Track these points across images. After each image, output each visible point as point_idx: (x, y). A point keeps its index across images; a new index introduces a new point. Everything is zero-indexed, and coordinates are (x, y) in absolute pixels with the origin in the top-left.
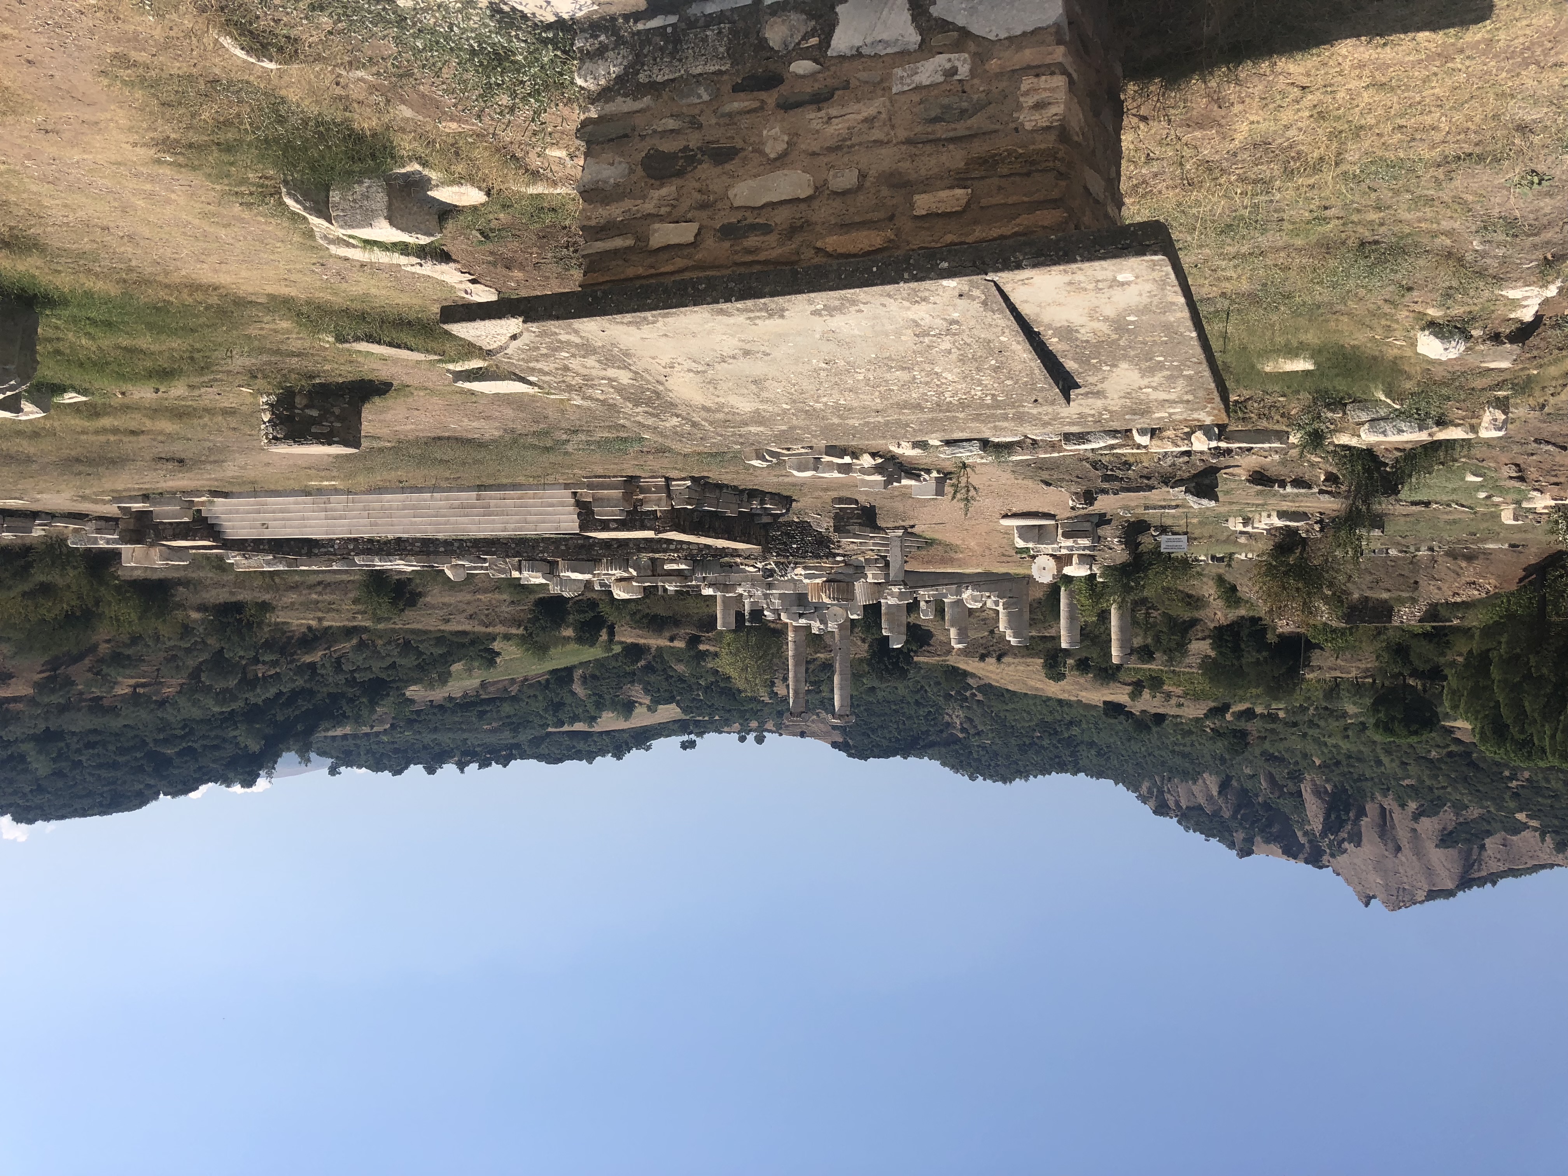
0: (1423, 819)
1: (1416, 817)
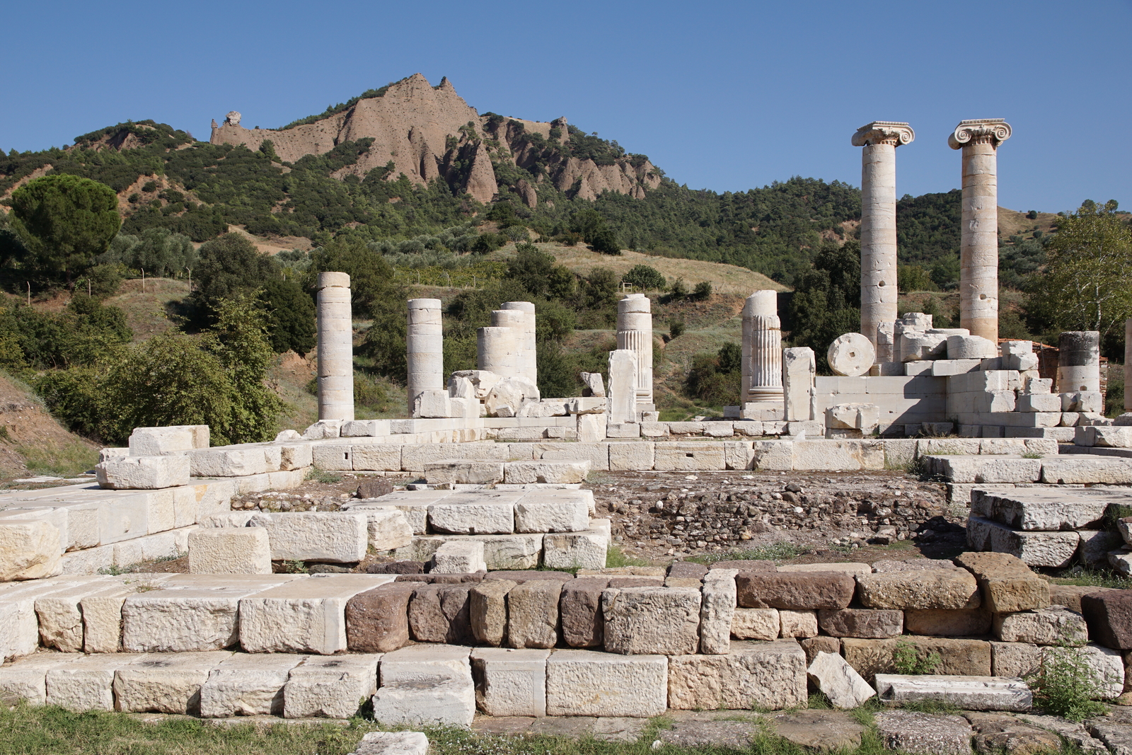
0: (384, 165)
1: (390, 167)
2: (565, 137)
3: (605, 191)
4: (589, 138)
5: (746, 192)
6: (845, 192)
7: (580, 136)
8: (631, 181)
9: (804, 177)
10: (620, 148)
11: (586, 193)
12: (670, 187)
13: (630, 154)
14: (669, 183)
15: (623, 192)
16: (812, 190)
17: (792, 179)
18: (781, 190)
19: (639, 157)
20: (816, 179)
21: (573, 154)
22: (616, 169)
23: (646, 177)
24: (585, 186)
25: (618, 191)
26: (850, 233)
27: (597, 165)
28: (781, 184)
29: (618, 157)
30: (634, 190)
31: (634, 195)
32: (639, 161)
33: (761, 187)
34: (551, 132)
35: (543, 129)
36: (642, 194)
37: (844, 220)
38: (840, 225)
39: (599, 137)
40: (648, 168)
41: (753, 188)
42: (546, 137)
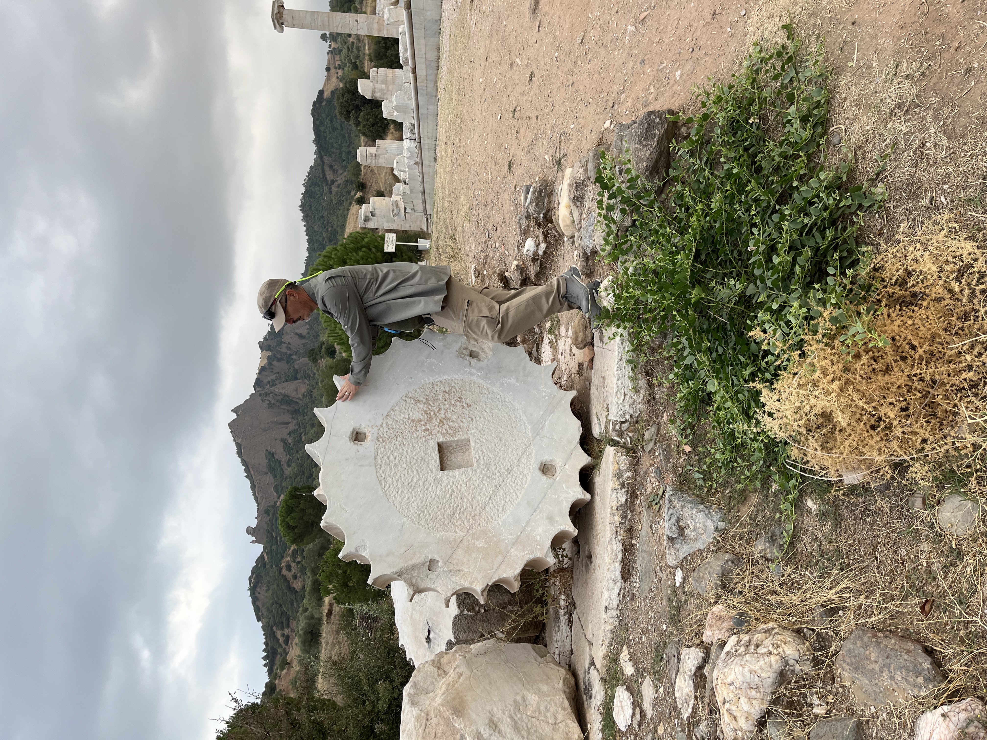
16: (307, 199)
17: (301, 210)
26: (334, 175)
37: (326, 179)
38: (329, 182)
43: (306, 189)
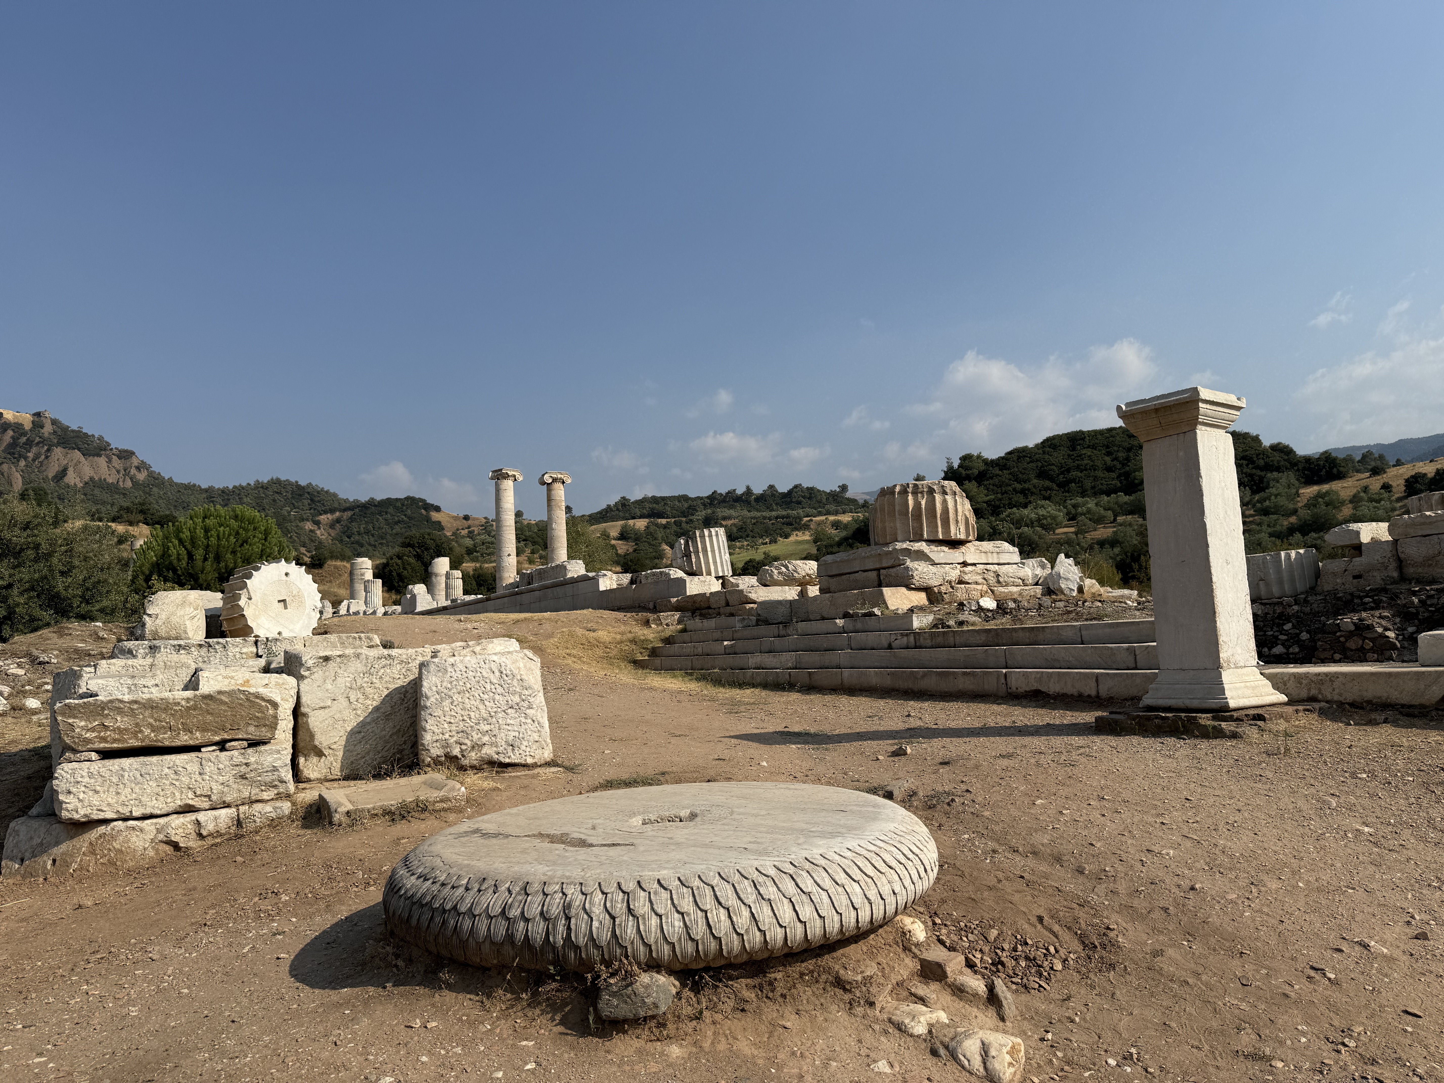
2: (48, 428)
3: (92, 479)
4: (73, 431)
5: (231, 487)
6: (318, 492)
7: (65, 429)
8: (118, 472)
9: (283, 478)
10: (107, 442)
11: (71, 478)
12: (157, 479)
13: (116, 448)
14: (156, 476)
15: (110, 481)
16: (289, 488)
17: (272, 479)
18: (262, 487)
19: (126, 451)
20: (293, 480)
21: (58, 444)
22: (102, 461)
23: (133, 468)
24: (71, 473)
25: (105, 480)
26: (326, 525)
27: (84, 455)
28: (262, 483)
29: (105, 450)
30: (121, 480)
31: (121, 483)
32: (126, 455)
33: (244, 484)
34: (33, 422)
35: (26, 419)
36: (129, 484)
37: (321, 514)
38: (317, 519)
39: (84, 431)
40: (135, 462)
41: (237, 484)
42: (28, 426)
43: (303, 488)
